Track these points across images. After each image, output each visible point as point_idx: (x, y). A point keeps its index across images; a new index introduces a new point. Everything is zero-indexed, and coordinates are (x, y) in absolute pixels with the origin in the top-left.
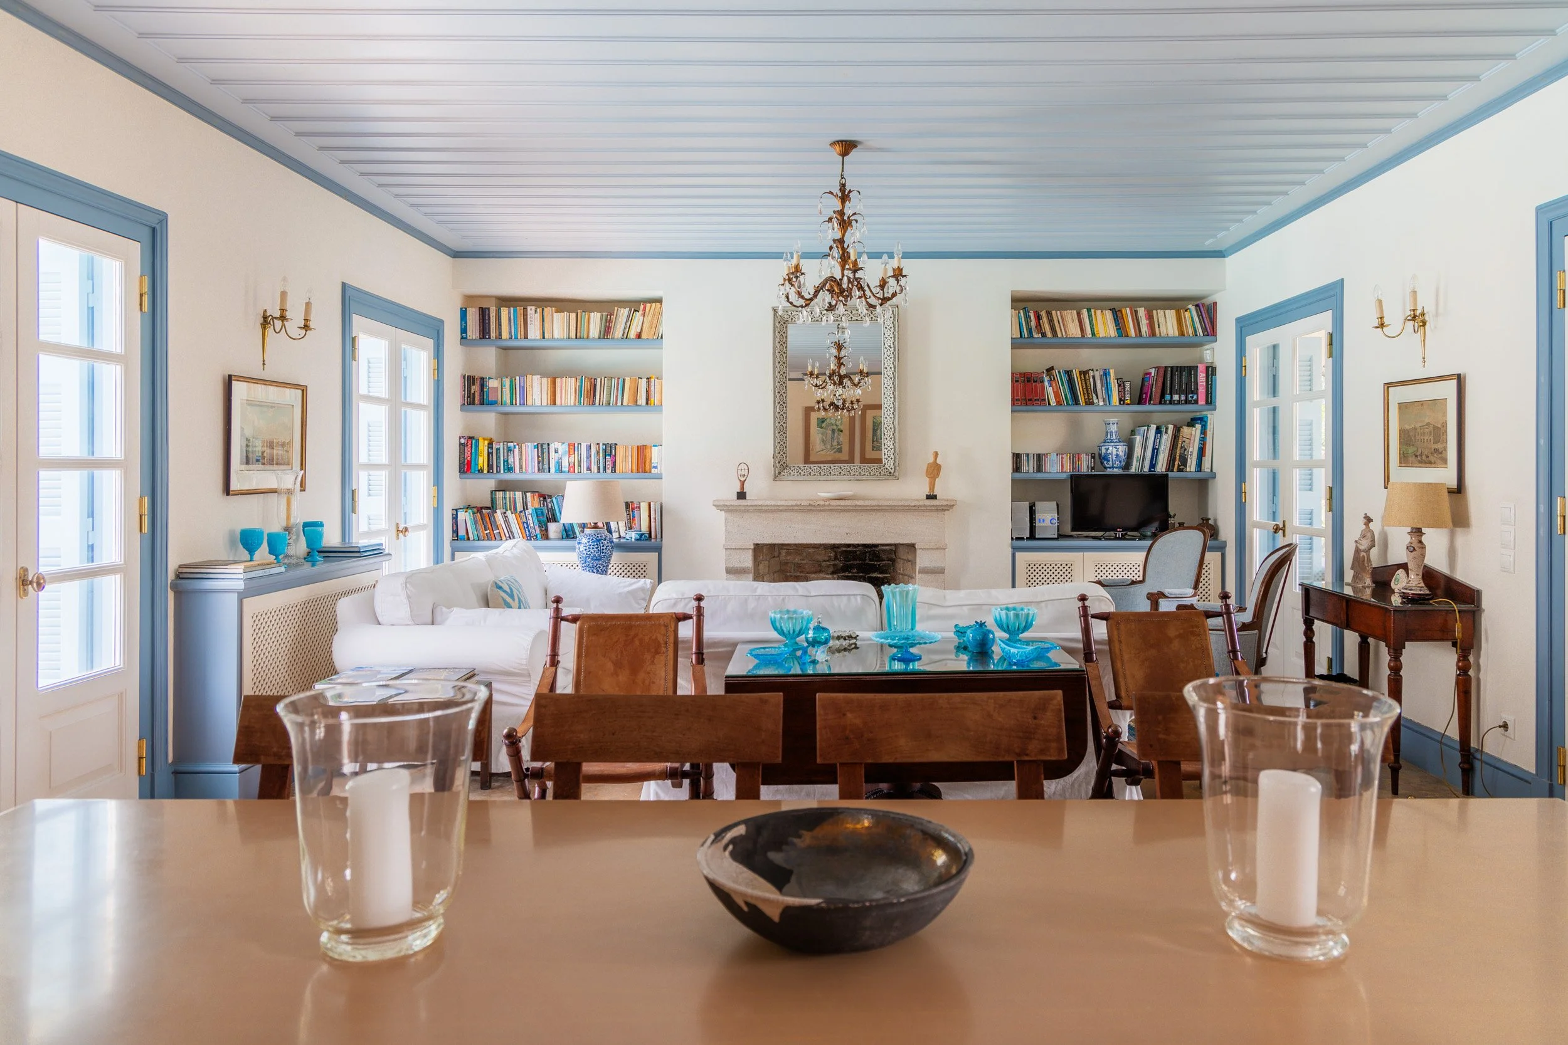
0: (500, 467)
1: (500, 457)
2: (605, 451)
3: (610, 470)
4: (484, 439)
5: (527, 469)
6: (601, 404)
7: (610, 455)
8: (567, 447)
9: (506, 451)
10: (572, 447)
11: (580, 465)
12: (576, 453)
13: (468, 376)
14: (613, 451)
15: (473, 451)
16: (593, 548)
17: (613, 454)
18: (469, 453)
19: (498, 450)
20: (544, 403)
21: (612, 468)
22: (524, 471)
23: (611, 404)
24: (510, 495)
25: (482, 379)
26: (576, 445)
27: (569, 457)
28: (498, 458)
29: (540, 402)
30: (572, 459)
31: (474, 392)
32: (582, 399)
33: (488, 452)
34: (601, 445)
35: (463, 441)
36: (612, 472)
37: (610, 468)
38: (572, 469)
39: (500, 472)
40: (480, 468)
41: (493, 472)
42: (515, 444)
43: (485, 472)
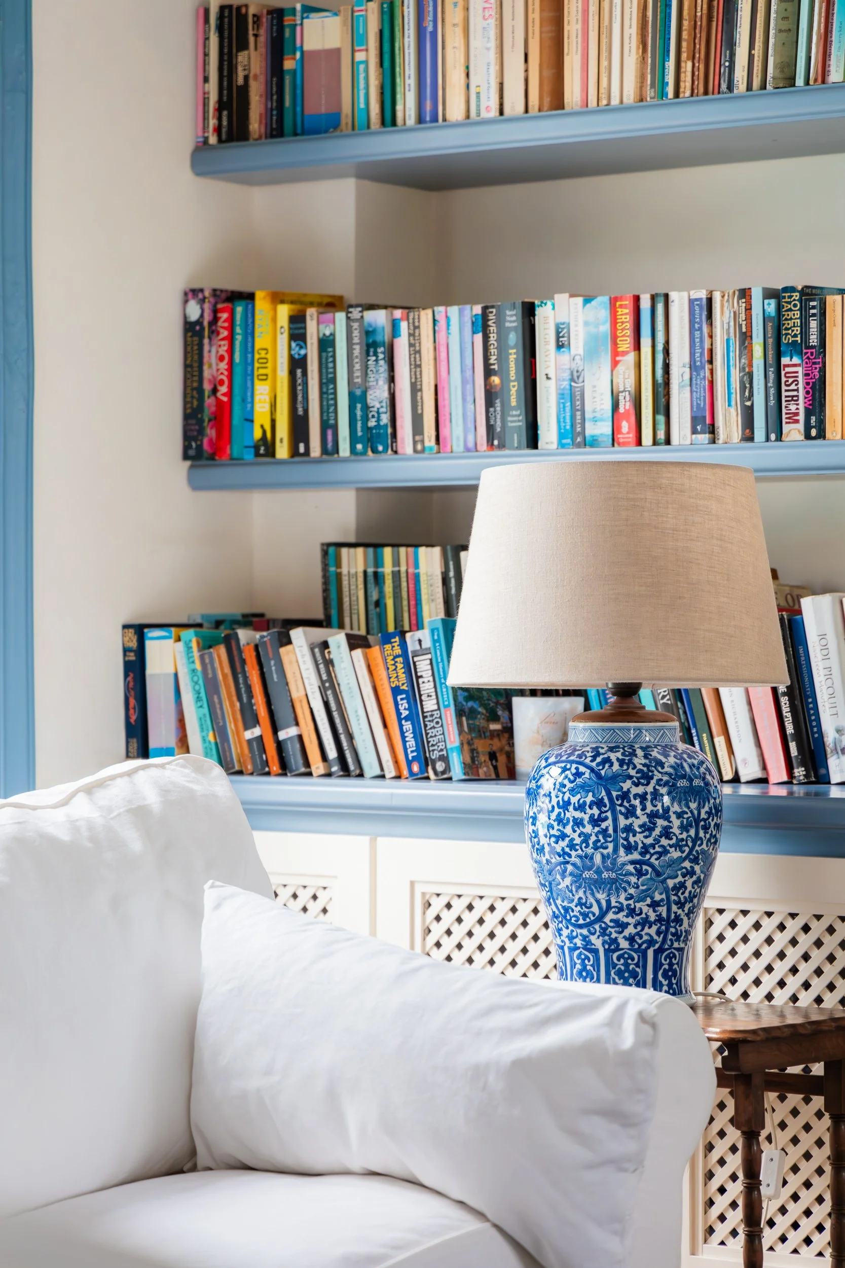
0: (335, 428)
1: (334, 381)
2: (777, 326)
3: (801, 426)
4: (277, 298)
5: (444, 432)
6: (756, 82)
7: (799, 348)
8: (604, 314)
9: (357, 351)
10: (625, 316)
11: (663, 406)
12: (646, 342)
13: (222, 8)
14: (814, 324)
15: (237, 357)
16: (578, 823)
17: (814, 340)
18: (223, 366)
19: (326, 344)
20: (514, 104)
21: (808, 413)
22: (430, 442)
23: (800, 81)
24: (396, 562)
25: (278, 15)
26: (645, 304)
27: (615, 364)
28: (328, 382)
29: (493, 102)
30: (625, 378)
31: (246, 78)
32: (671, 65)
33: (292, 359)
34: (757, 295)
35: (194, 311)
36: (808, 436)
37: (801, 417)
38: (625, 426)
39: (336, 450)
40: (258, 434)
41: (307, 452)
42: (398, 313)
43: (282, 451)
